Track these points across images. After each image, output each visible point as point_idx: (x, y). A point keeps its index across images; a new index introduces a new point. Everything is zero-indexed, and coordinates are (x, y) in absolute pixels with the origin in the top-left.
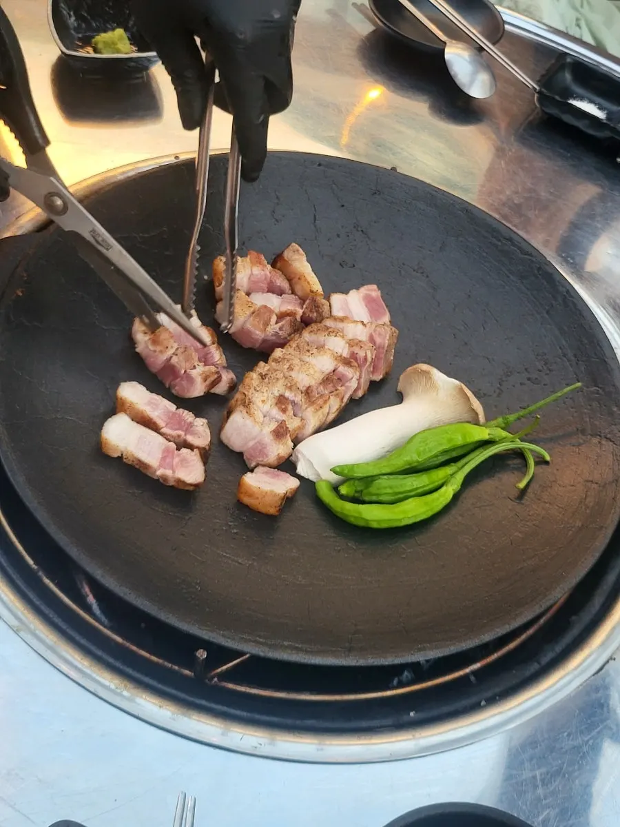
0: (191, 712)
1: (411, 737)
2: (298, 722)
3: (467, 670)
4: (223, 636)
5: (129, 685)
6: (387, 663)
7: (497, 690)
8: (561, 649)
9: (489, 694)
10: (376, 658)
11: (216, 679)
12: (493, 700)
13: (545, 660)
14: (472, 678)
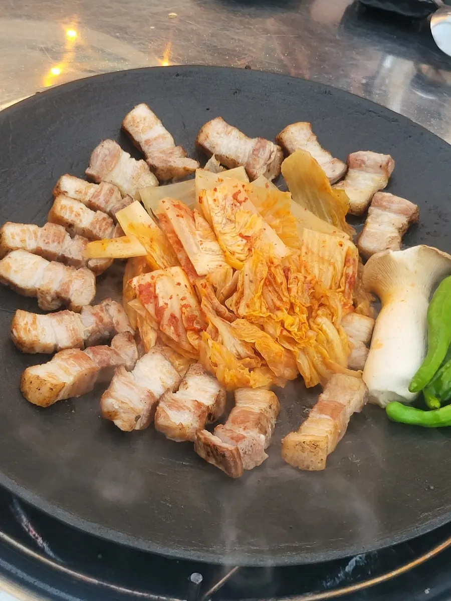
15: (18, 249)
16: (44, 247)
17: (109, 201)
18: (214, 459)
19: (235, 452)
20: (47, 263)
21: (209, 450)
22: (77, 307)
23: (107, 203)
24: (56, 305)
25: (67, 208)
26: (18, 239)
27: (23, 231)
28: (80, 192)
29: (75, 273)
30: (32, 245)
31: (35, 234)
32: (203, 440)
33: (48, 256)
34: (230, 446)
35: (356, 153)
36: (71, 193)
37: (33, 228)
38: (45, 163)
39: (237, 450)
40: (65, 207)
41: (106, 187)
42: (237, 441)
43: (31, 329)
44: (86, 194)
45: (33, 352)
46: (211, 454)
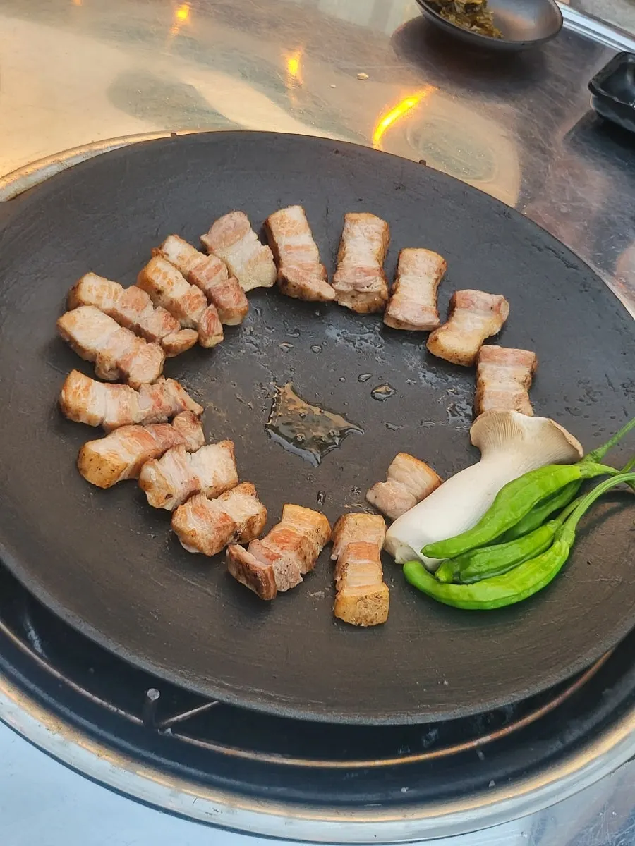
0: (135, 765)
1: (400, 817)
2: (265, 789)
3: (475, 743)
4: (182, 675)
5: (64, 727)
6: (377, 724)
7: (510, 769)
8: (590, 726)
9: (500, 773)
10: (364, 716)
11: (169, 730)
12: (504, 781)
13: (570, 738)
14: (481, 754)
15: (91, 304)
16: (120, 311)
17: (211, 278)
18: (244, 578)
19: (267, 572)
20: (118, 327)
21: (241, 567)
22: (134, 383)
23: (208, 279)
24: (113, 376)
25: (161, 272)
26: (94, 293)
27: (103, 287)
28: (183, 259)
29: (143, 346)
30: (108, 305)
31: (116, 293)
32: (235, 557)
33: (122, 322)
34: (263, 564)
35: (464, 291)
36: (173, 258)
37: (116, 286)
38: (154, 218)
39: (271, 570)
40: (160, 270)
41: (213, 261)
42: (272, 560)
43: (82, 395)
44: (189, 262)
45: (77, 420)
46: (241, 572)
